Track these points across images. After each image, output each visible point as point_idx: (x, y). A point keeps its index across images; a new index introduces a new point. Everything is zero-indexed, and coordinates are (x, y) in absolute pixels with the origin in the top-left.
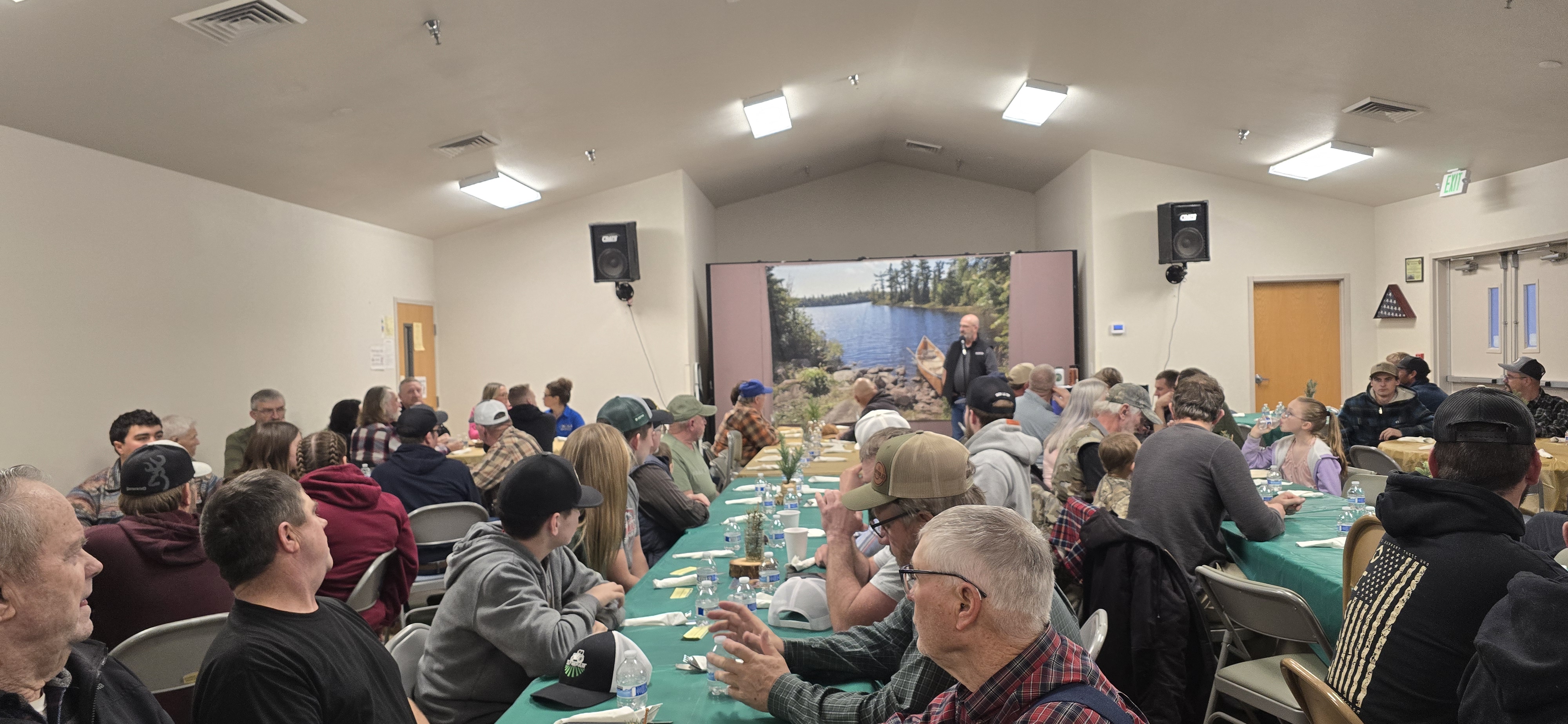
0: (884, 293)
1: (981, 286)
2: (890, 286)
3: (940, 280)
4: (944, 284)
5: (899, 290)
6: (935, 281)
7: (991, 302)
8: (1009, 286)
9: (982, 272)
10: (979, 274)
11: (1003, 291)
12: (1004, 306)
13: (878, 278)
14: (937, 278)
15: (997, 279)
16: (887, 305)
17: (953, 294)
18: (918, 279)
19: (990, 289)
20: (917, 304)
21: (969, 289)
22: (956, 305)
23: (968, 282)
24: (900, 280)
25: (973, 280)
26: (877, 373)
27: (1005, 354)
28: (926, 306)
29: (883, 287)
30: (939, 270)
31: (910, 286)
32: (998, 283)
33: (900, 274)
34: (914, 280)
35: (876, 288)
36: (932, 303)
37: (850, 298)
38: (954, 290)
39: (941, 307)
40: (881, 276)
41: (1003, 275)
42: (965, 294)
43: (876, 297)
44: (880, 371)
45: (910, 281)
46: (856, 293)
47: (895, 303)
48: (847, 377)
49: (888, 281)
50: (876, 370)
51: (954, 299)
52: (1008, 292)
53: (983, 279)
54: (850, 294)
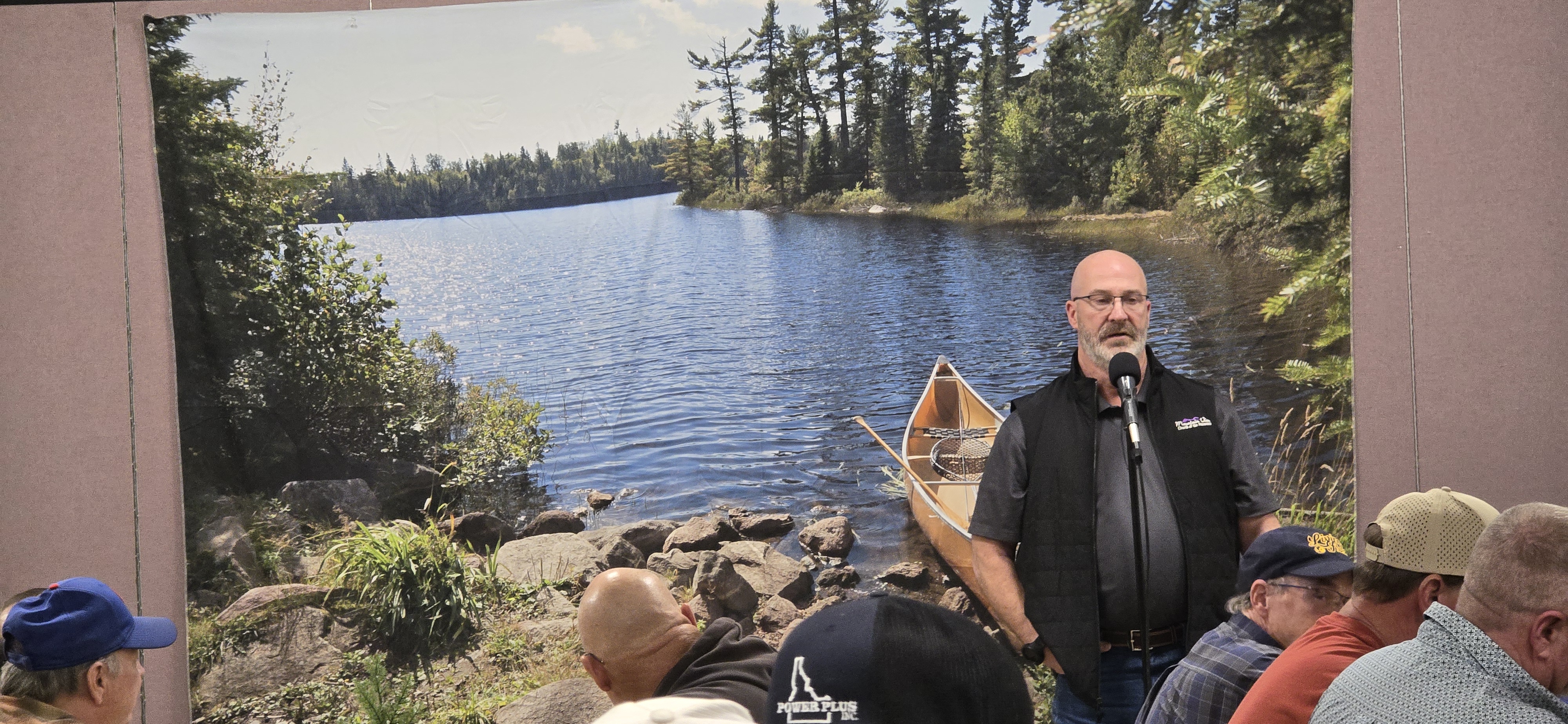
0: (737, 144)
1: (1212, 111)
2: (768, 115)
3: (1012, 82)
4: (1033, 104)
5: (812, 130)
6: (987, 87)
7: (1259, 187)
8: (1346, 109)
9: (1218, 45)
10: (1199, 49)
11: (1317, 133)
12: (1328, 205)
13: (707, 76)
14: (997, 72)
15: (1290, 77)
16: (755, 205)
17: (1074, 148)
18: (903, 79)
19: (1256, 126)
20: (902, 198)
21: (1155, 127)
22: (1095, 207)
23: (1150, 93)
24: (821, 83)
25: (1175, 81)
26: (710, 543)
27: (1333, 443)
28: (946, 210)
29: (733, 120)
30: (1009, 34)
31: (865, 111)
32: (1295, 96)
33: (816, 52)
34: (884, 83)
35: (698, 122)
36: (975, 198)
37: (574, 173)
38: (1082, 133)
39: (1020, 213)
40: (726, 64)
41: (1318, 57)
42: (1134, 150)
43: (702, 168)
44: (728, 532)
45: (868, 86)
46: (602, 148)
47: (799, 197)
48: (563, 564)
49: (756, 86)
50: (708, 528)
51: (1082, 175)
52: (1342, 138)
53: (1217, 77)
54: (569, 153)
